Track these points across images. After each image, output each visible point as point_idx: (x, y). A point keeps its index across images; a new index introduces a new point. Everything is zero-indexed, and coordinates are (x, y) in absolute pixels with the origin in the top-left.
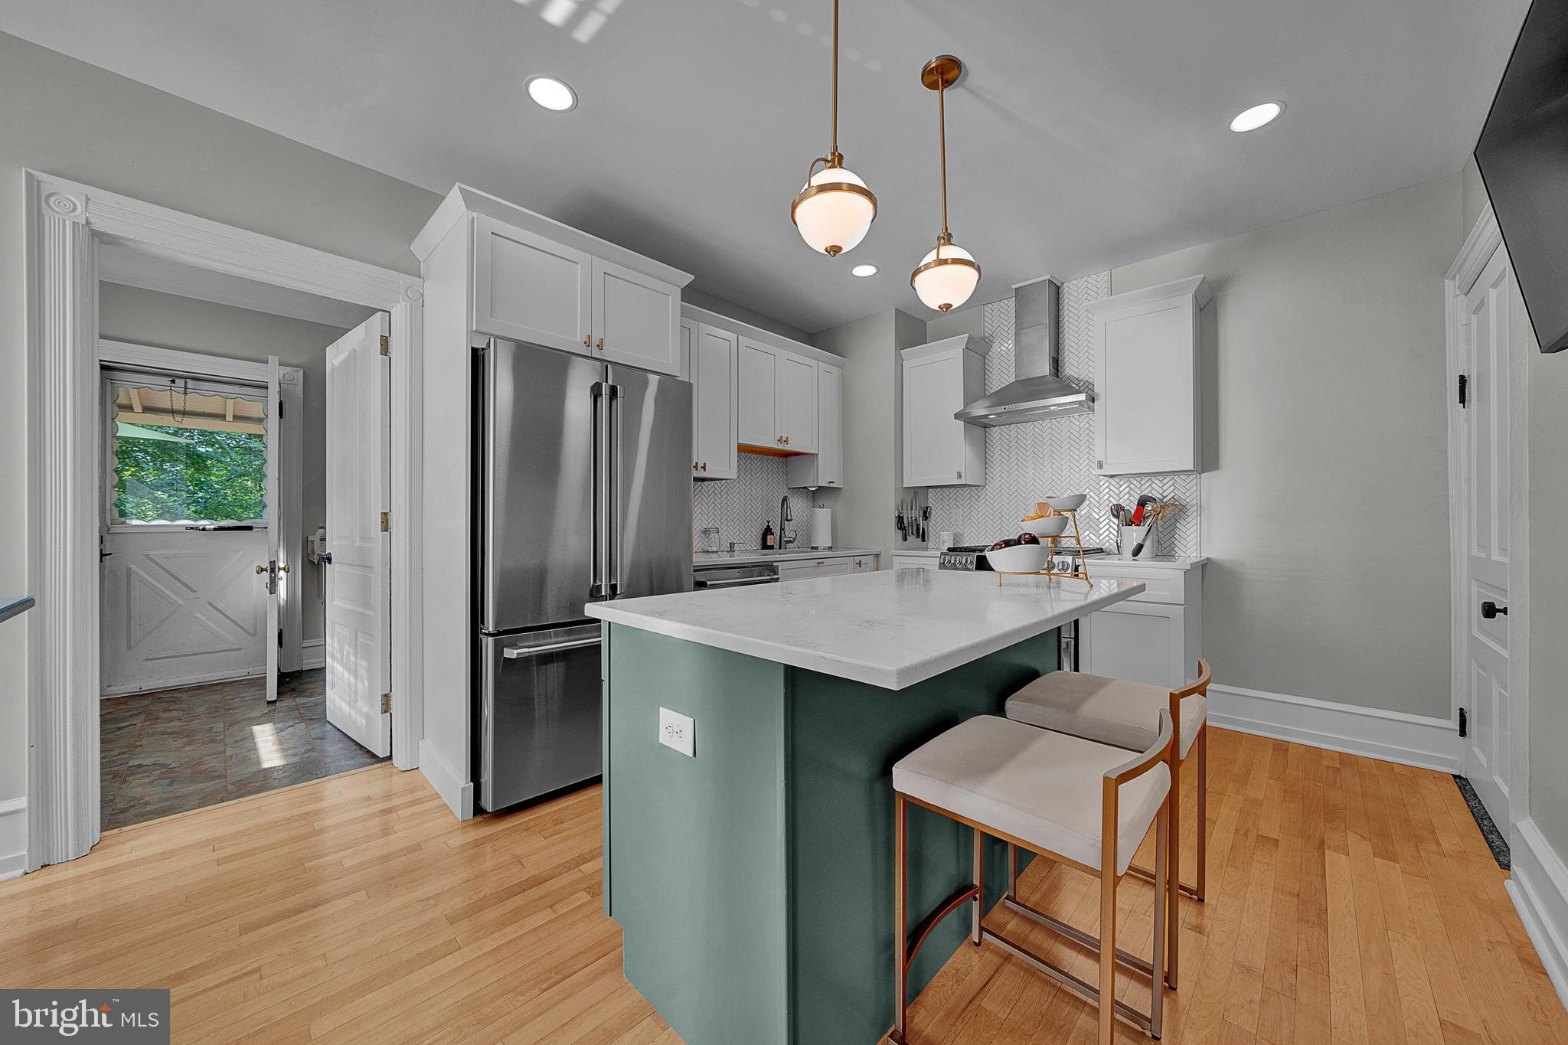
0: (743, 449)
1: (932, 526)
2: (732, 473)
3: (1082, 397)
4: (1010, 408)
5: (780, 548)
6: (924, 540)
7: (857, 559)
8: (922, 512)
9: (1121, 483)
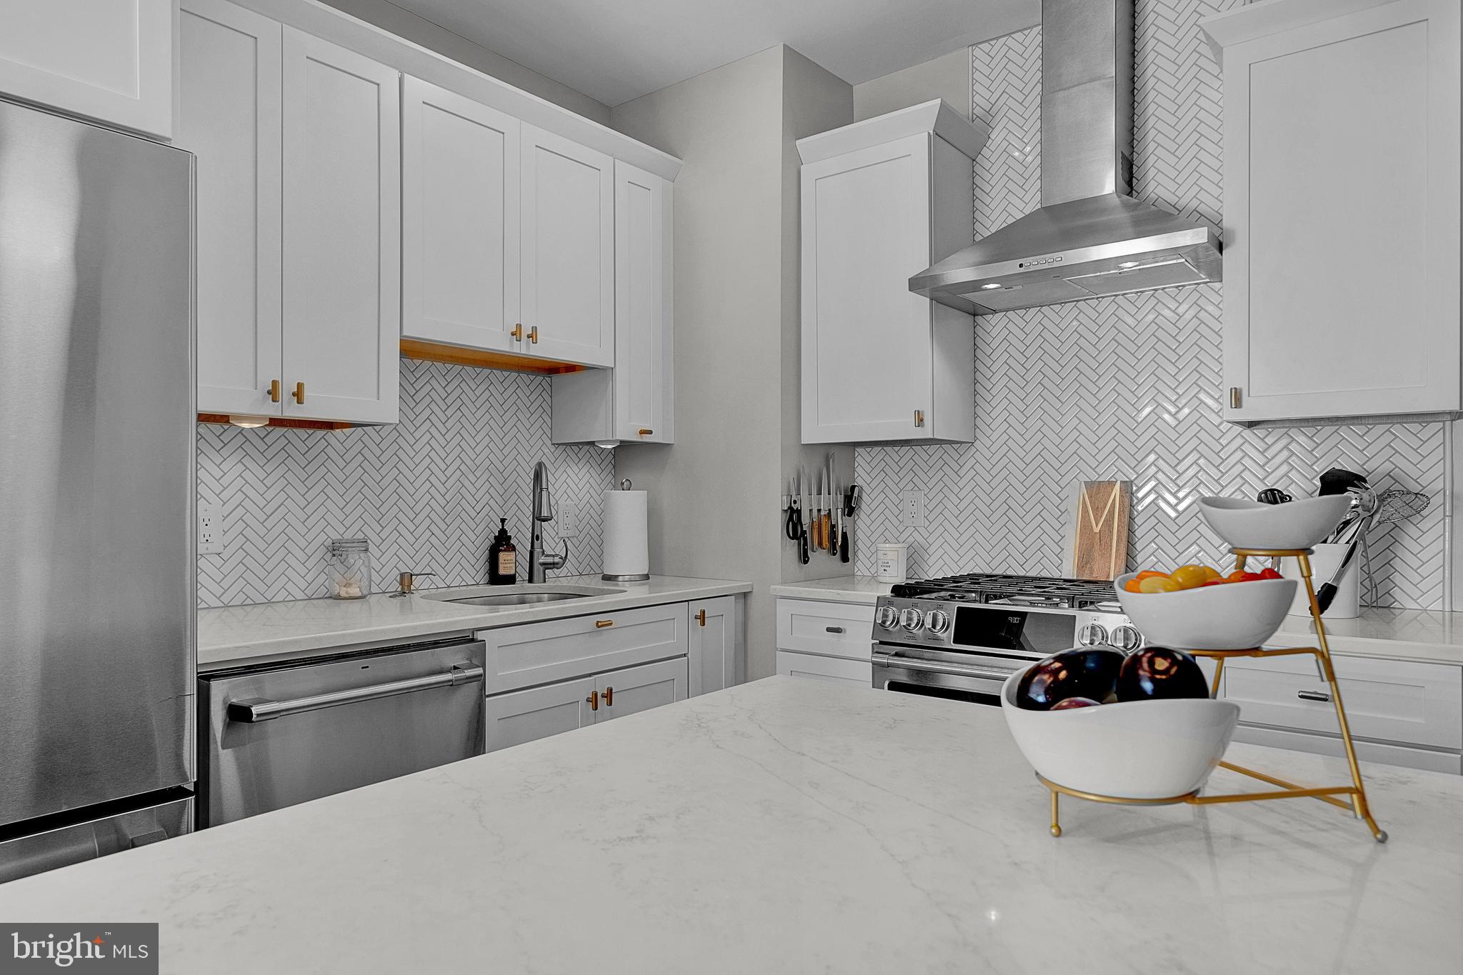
0: (412, 350)
1: (864, 529)
2: (386, 408)
3: (1196, 237)
4: (1034, 263)
5: (531, 580)
6: (845, 559)
7: (696, 608)
8: (841, 498)
9: (1269, 440)
